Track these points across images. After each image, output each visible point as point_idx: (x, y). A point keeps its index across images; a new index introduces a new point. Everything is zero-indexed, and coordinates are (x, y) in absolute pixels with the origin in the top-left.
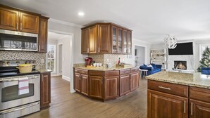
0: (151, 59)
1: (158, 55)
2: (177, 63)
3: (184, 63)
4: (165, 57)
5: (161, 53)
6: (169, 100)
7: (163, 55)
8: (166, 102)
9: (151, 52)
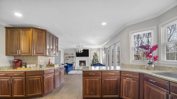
0: (65, 60)
1: (70, 57)
2: (81, 62)
3: (84, 62)
4: (74, 58)
5: (71, 56)
6: (94, 79)
7: (73, 57)
8: (93, 81)
9: (65, 54)
